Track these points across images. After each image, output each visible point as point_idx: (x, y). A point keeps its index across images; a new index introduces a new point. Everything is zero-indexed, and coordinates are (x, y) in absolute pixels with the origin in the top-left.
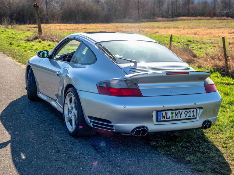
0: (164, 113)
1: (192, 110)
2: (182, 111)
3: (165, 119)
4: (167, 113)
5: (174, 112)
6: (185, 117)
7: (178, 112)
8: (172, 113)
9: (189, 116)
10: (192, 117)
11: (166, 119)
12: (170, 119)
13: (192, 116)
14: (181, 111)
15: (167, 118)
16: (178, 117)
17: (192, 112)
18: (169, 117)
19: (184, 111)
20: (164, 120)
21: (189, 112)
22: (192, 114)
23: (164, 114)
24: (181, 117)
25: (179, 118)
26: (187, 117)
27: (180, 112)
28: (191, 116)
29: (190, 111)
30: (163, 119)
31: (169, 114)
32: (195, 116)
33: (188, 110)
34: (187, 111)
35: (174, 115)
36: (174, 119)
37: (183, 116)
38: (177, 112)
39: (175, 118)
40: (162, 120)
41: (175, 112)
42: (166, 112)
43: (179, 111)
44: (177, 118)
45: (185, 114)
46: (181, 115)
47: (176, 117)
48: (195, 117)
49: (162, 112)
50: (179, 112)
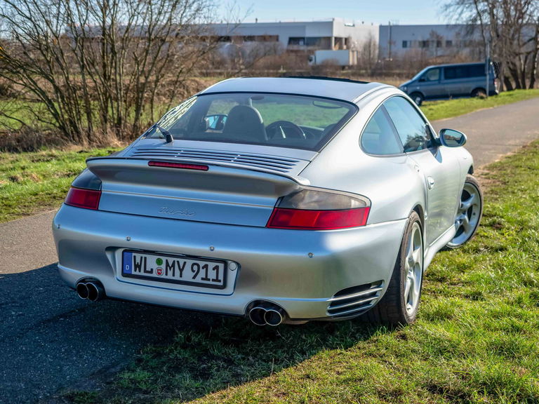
0: (138, 256)
1: (211, 265)
2: (185, 263)
3: (140, 271)
4: (145, 258)
5: (164, 259)
6: (194, 278)
7: (174, 261)
8: (159, 262)
9: (202, 279)
10: (211, 282)
11: (142, 273)
12: (155, 275)
13: (213, 280)
14: (182, 261)
15: (145, 271)
16: (174, 275)
17: (214, 269)
18: (152, 270)
19: (190, 262)
20: (137, 273)
21: (203, 268)
22: (212, 275)
23: (138, 260)
24: (181, 276)
25: (177, 277)
26: (198, 280)
27: (178, 262)
28: (209, 280)
29: (206, 267)
30: (135, 271)
31: (152, 262)
32: (220, 281)
33: (202, 264)
34: (198, 265)
35: (163, 266)
36: (164, 276)
37: (188, 275)
38: (171, 260)
39: (166, 274)
40: (133, 273)
41: (167, 260)
42: (144, 256)
43: (176, 259)
44: (170, 276)
45: (193, 271)
46: (181, 270)
47: (170, 273)
48: (221, 284)
49: (134, 254)
50: (176, 263)
